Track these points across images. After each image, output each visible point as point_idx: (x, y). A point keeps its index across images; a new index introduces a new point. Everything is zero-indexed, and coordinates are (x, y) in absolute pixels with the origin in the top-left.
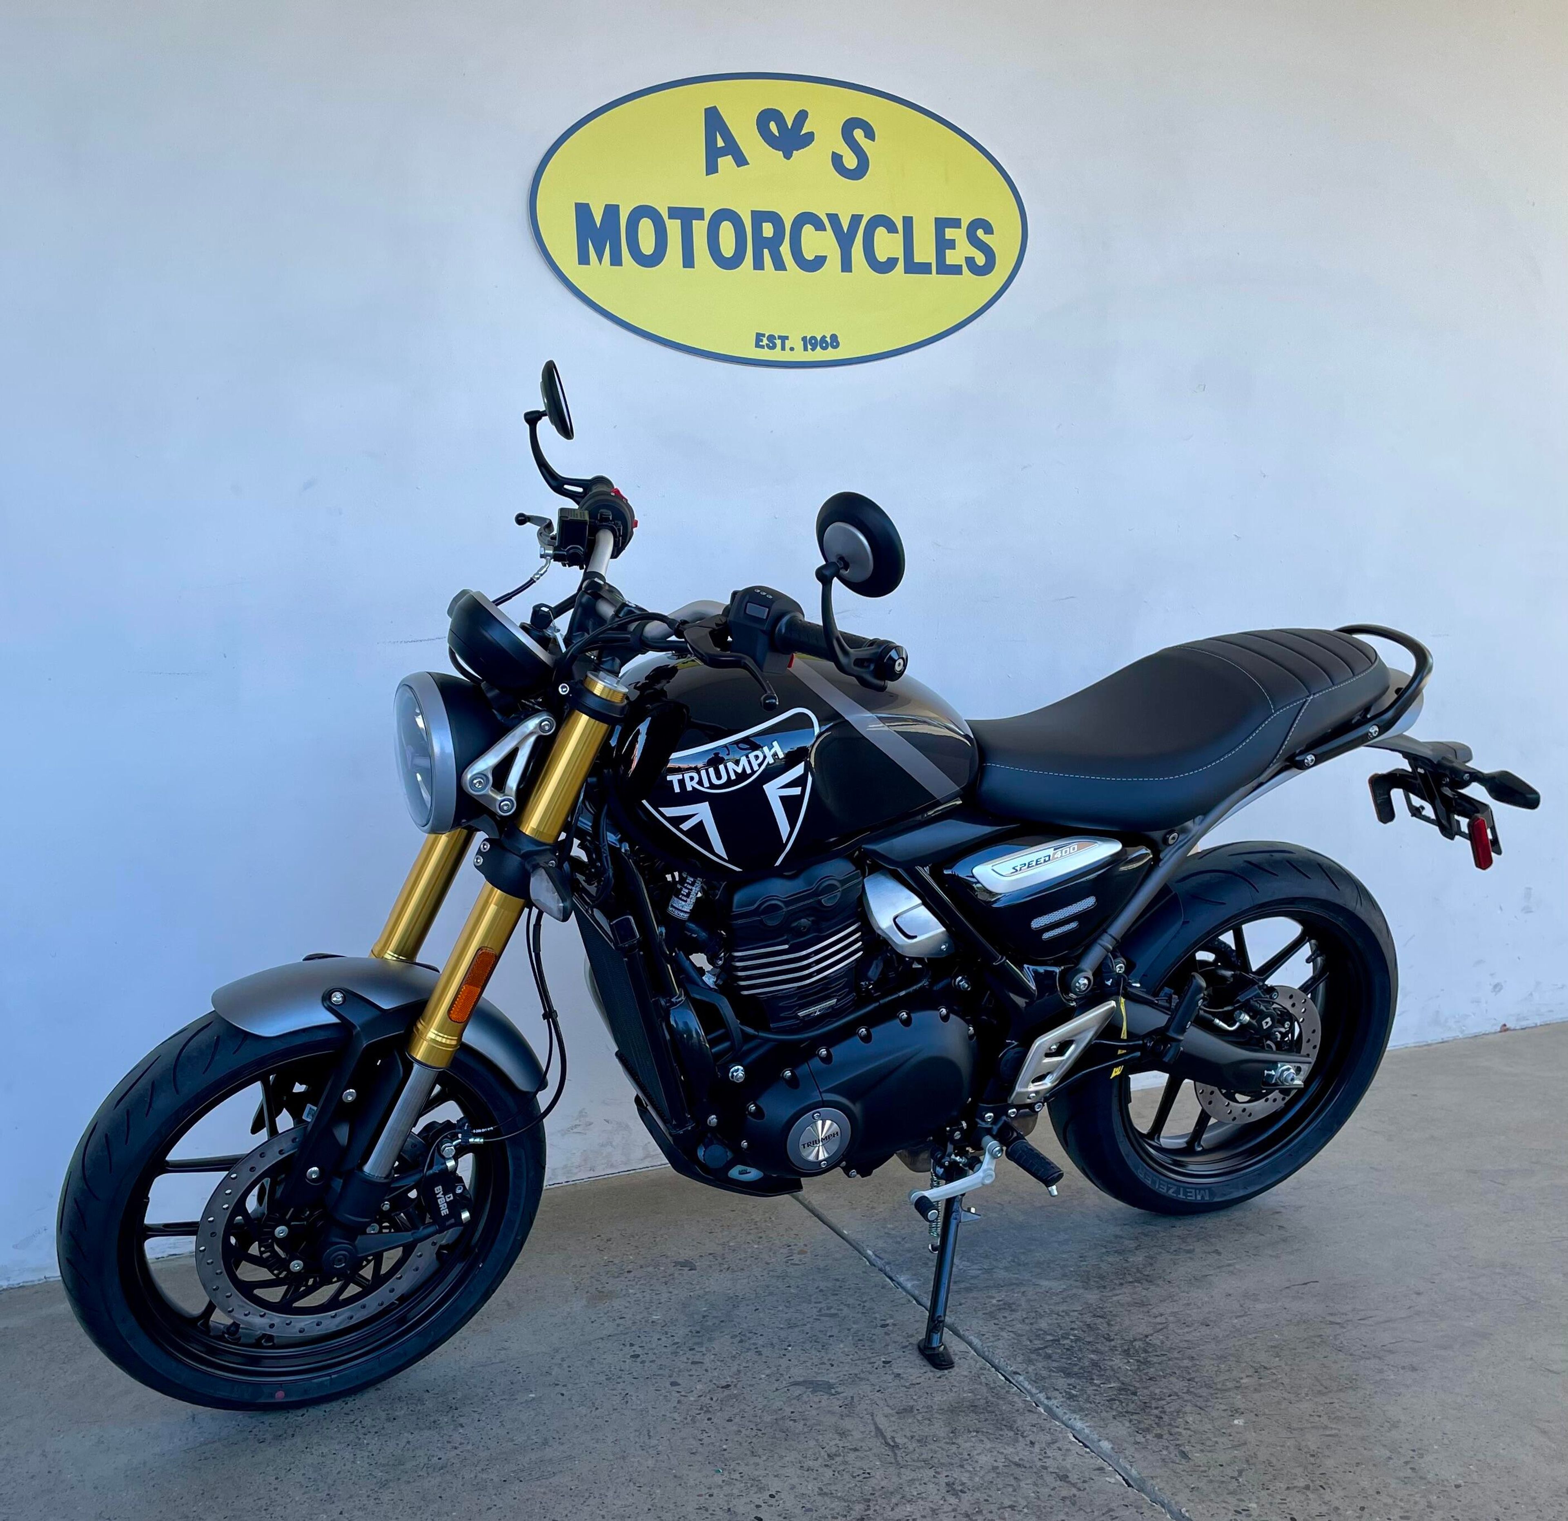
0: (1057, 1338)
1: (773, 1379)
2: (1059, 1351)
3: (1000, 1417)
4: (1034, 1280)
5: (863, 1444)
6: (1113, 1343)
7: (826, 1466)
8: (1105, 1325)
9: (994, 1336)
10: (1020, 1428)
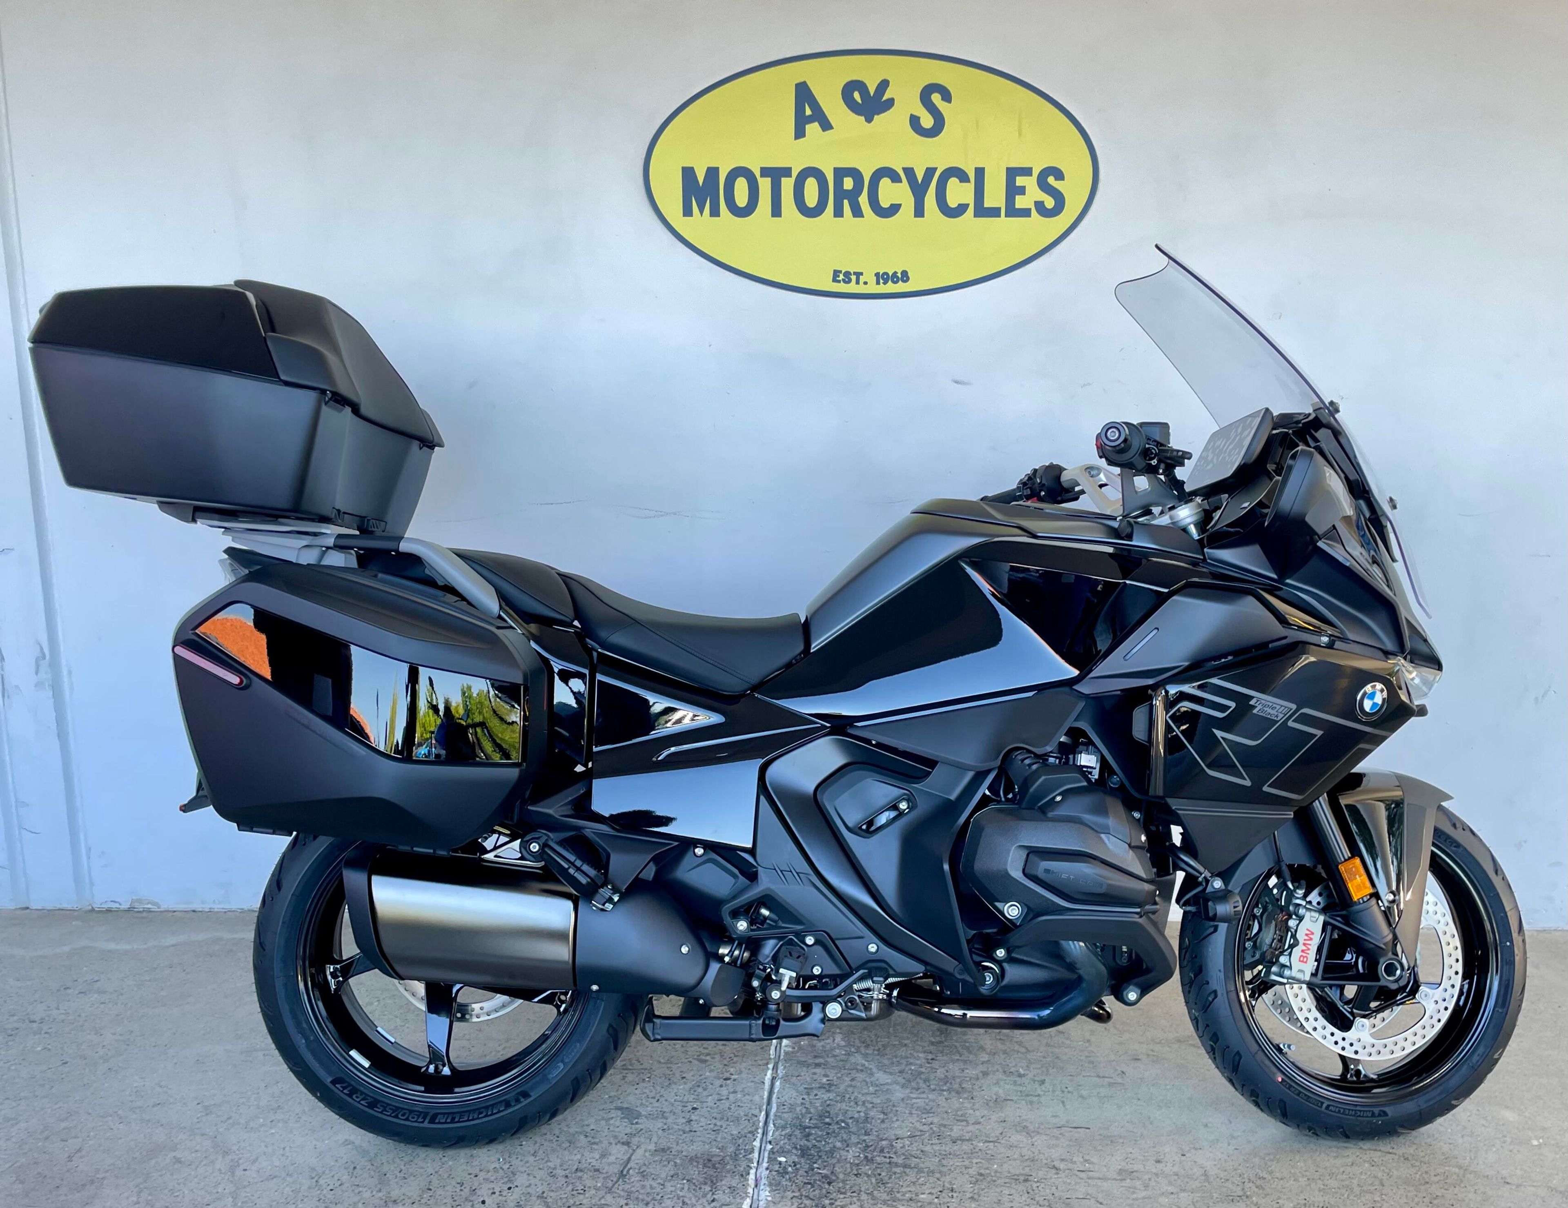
0: (830, 1122)
1: (611, 1100)
2: (820, 1133)
3: (715, 1175)
4: (875, 1070)
5: (606, 1168)
6: (866, 1138)
7: (567, 1177)
8: (879, 1121)
9: (790, 1108)
10: (719, 1187)
